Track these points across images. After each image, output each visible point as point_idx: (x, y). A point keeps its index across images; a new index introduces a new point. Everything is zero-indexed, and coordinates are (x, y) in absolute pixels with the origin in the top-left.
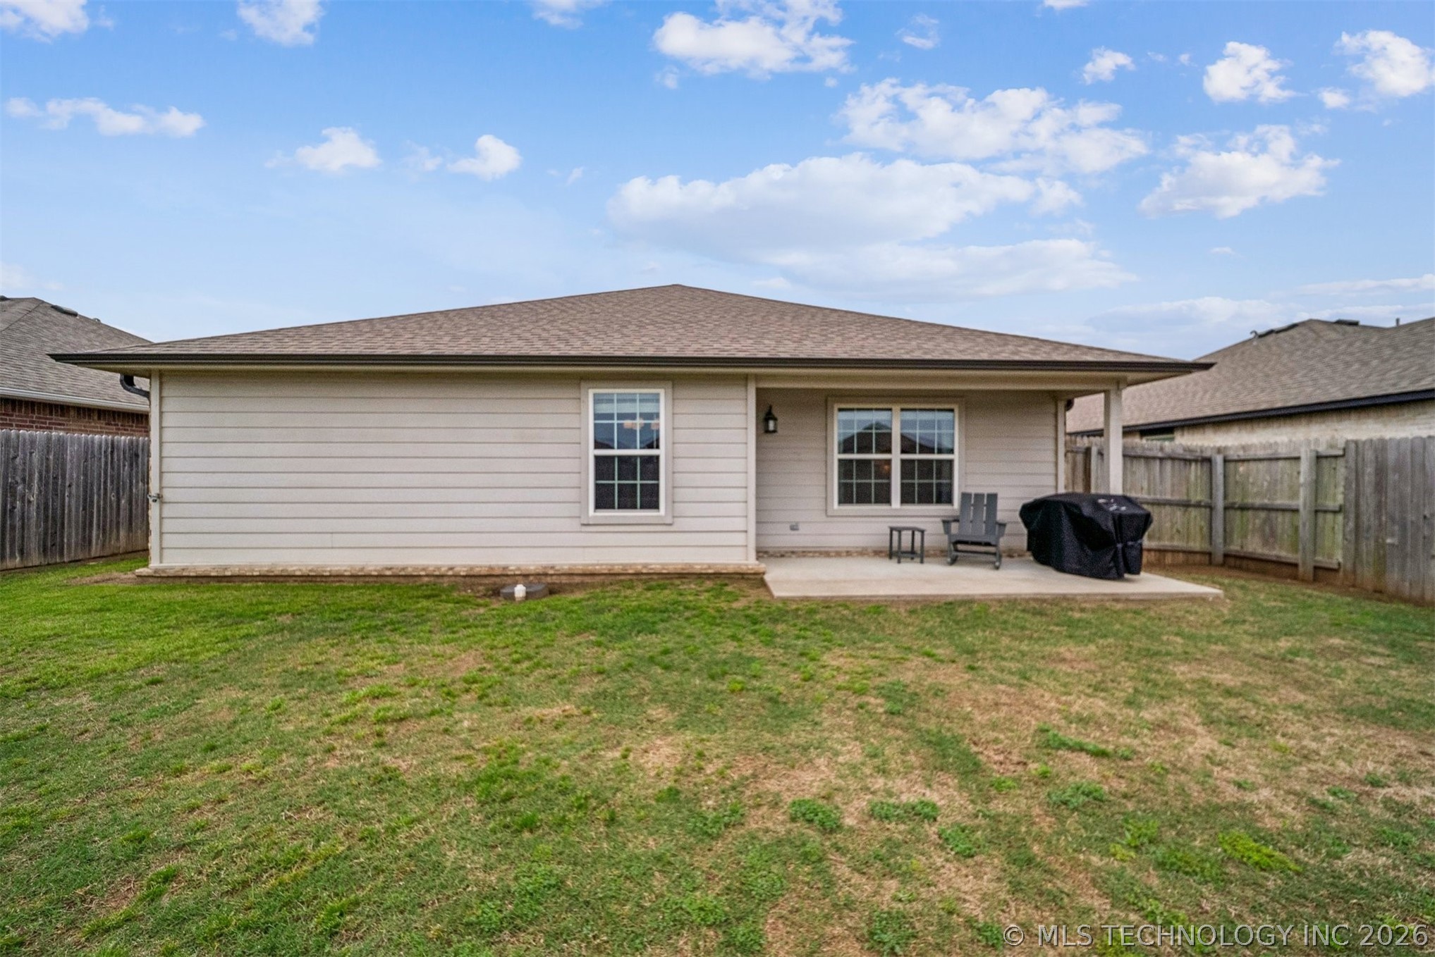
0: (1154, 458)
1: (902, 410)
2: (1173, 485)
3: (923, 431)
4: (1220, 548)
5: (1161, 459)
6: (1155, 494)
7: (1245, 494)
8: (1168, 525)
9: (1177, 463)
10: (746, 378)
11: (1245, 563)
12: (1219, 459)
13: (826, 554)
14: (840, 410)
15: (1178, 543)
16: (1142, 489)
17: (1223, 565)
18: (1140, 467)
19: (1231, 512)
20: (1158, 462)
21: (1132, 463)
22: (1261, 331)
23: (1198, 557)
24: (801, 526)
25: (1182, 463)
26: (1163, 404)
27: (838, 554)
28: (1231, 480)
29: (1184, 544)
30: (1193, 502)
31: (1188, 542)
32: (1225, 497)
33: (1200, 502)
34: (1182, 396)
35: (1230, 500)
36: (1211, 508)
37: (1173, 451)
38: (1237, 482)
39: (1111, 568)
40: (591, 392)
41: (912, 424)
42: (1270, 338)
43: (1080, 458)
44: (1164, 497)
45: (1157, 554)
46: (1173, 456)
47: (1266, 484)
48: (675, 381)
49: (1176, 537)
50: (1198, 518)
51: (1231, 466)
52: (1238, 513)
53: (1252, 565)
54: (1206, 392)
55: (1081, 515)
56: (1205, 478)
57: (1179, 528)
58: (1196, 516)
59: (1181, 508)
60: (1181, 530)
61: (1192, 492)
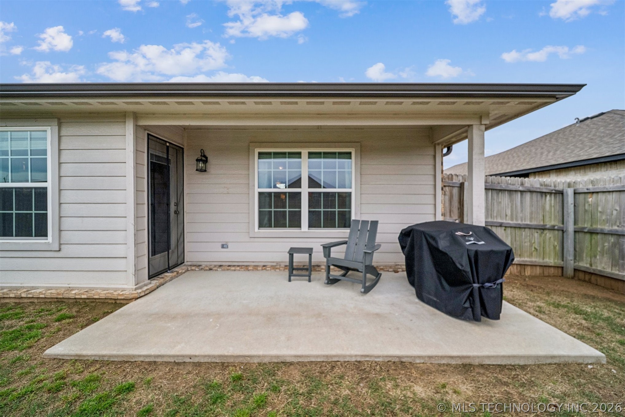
0: (516, 191)
1: (310, 153)
2: (531, 213)
4: (571, 263)
5: (522, 192)
6: (517, 220)
7: (593, 220)
8: (528, 244)
9: (534, 195)
11: (593, 278)
12: (570, 192)
15: (535, 259)
16: (506, 215)
17: (573, 278)
18: (505, 199)
19: (581, 235)
20: (519, 194)
21: (498, 195)
22: (581, 118)
23: (552, 271)
24: (229, 245)
25: (539, 195)
26: (522, 160)
28: (581, 209)
29: (541, 261)
30: (548, 226)
31: (543, 259)
32: (575, 223)
33: (554, 226)
34: (534, 155)
35: (580, 225)
36: (563, 231)
37: (531, 185)
38: (586, 211)
39: (467, 308)
42: (588, 122)
43: (456, 191)
44: (524, 222)
45: (519, 267)
46: (532, 189)
47: (615, 213)
49: (534, 253)
50: (552, 239)
51: (581, 197)
52: (588, 236)
53: (601, 281)
54: (549, 152)
55: (437, 249)
56: (558, 207)
57: (536, 247)
58: (550, 238)
59: (538, 231)
60: (538, 249)
61: (547, 219)
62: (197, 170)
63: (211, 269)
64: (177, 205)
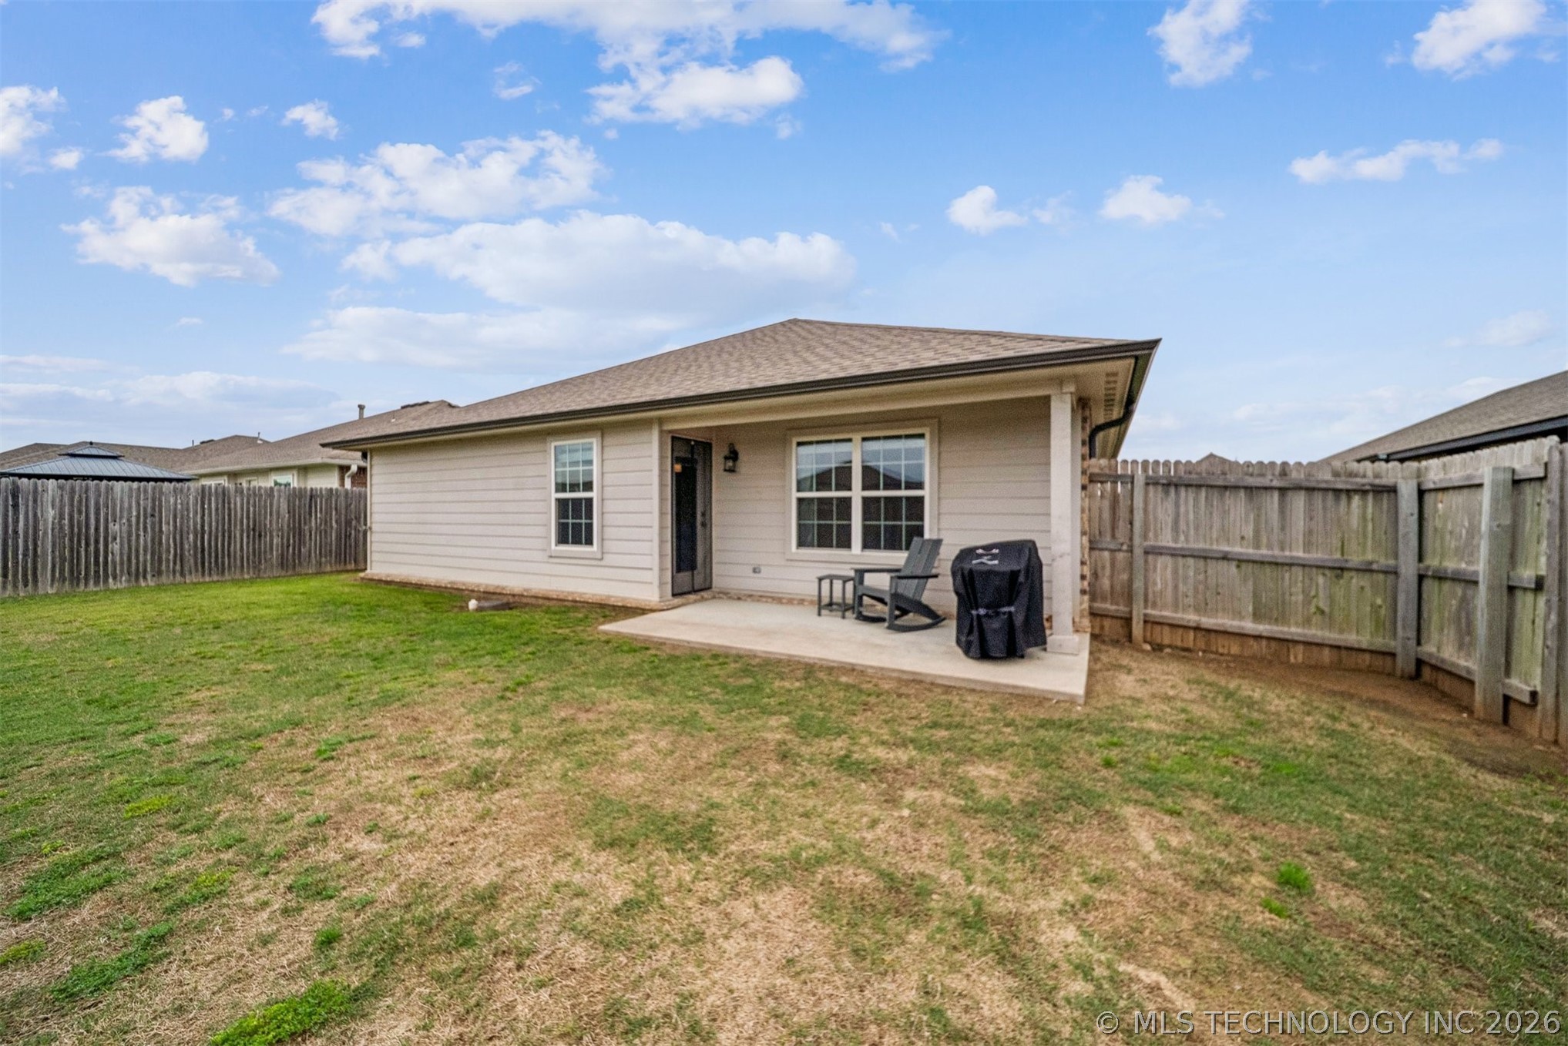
0: (1269, 489)
1: (864, 439)
3: (887, 463)
4: (1409, 646)
6: (1269, 547)
7: (1443, 550)
8: (1298, 598)
9: (1318, 497)
10: (647, 424)
12: (1410, 488)
13: (777, 600)
14: (799, 444)
15: (1318, 632)
17: (1413, 678)
18: (1237, 505)
20: (1277, 495)
21: (1222, 496)
23: (1366, 659)
24: (762, 568)
25: (1331, 497)
27: (790, 602)
28: (1429, 526)
29: (1334, 635)
30: (1354, 563)
31: (1342, 632)
32: (1420, 557)
33: (1371, 563)
35: (1428, 561)
36: (1394, 572)
38: (1439, 529)
40: (553, 444)
41: (876, 455)
44: (1287, 553)
45: (1273, 645)
48: (603, 430)
49: (1315, 619)
50: (1368, 592)
51: (1440, 499)
56: (1379, 521)
57: (1321, 605)
58: (1362, 588)
59: (1327, 572)
60: (1327, 610)
61: (1353, 546)
62: (725, 470)
63: (739, 599)
64: (703, 514)
